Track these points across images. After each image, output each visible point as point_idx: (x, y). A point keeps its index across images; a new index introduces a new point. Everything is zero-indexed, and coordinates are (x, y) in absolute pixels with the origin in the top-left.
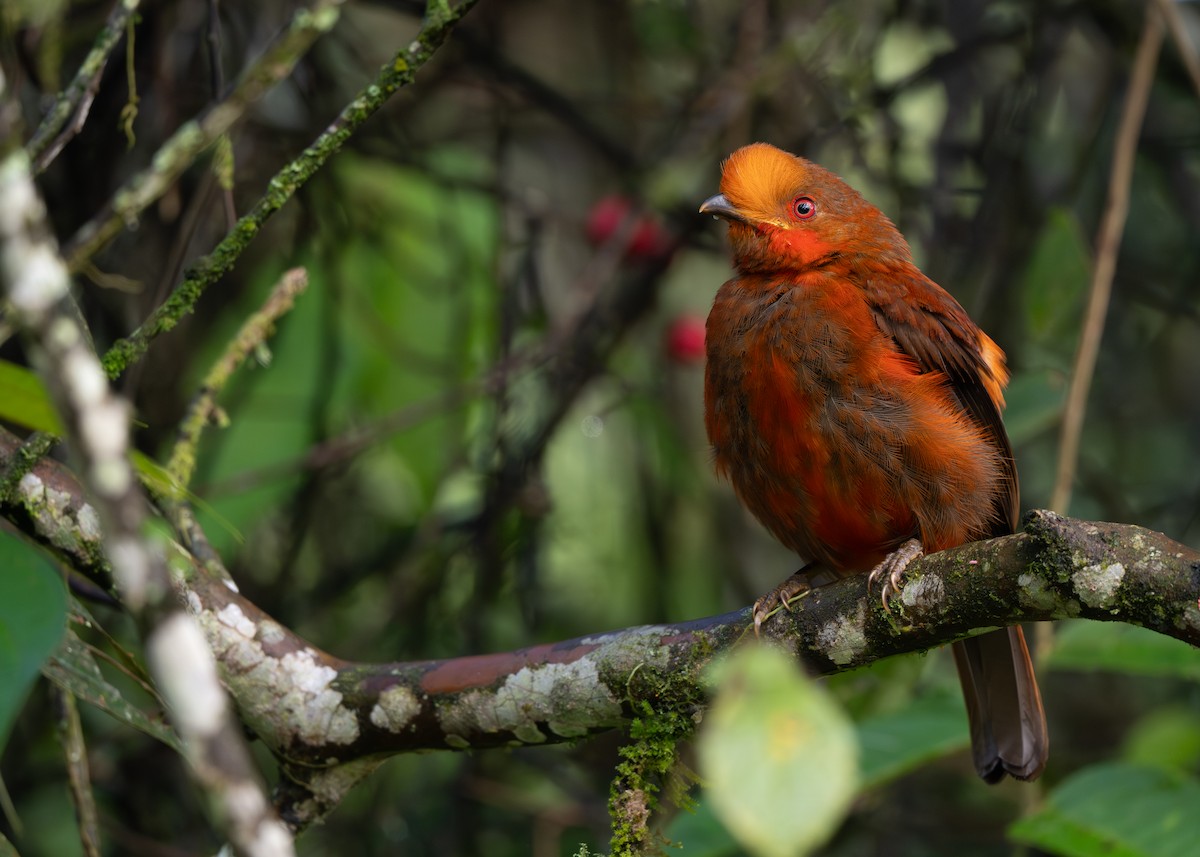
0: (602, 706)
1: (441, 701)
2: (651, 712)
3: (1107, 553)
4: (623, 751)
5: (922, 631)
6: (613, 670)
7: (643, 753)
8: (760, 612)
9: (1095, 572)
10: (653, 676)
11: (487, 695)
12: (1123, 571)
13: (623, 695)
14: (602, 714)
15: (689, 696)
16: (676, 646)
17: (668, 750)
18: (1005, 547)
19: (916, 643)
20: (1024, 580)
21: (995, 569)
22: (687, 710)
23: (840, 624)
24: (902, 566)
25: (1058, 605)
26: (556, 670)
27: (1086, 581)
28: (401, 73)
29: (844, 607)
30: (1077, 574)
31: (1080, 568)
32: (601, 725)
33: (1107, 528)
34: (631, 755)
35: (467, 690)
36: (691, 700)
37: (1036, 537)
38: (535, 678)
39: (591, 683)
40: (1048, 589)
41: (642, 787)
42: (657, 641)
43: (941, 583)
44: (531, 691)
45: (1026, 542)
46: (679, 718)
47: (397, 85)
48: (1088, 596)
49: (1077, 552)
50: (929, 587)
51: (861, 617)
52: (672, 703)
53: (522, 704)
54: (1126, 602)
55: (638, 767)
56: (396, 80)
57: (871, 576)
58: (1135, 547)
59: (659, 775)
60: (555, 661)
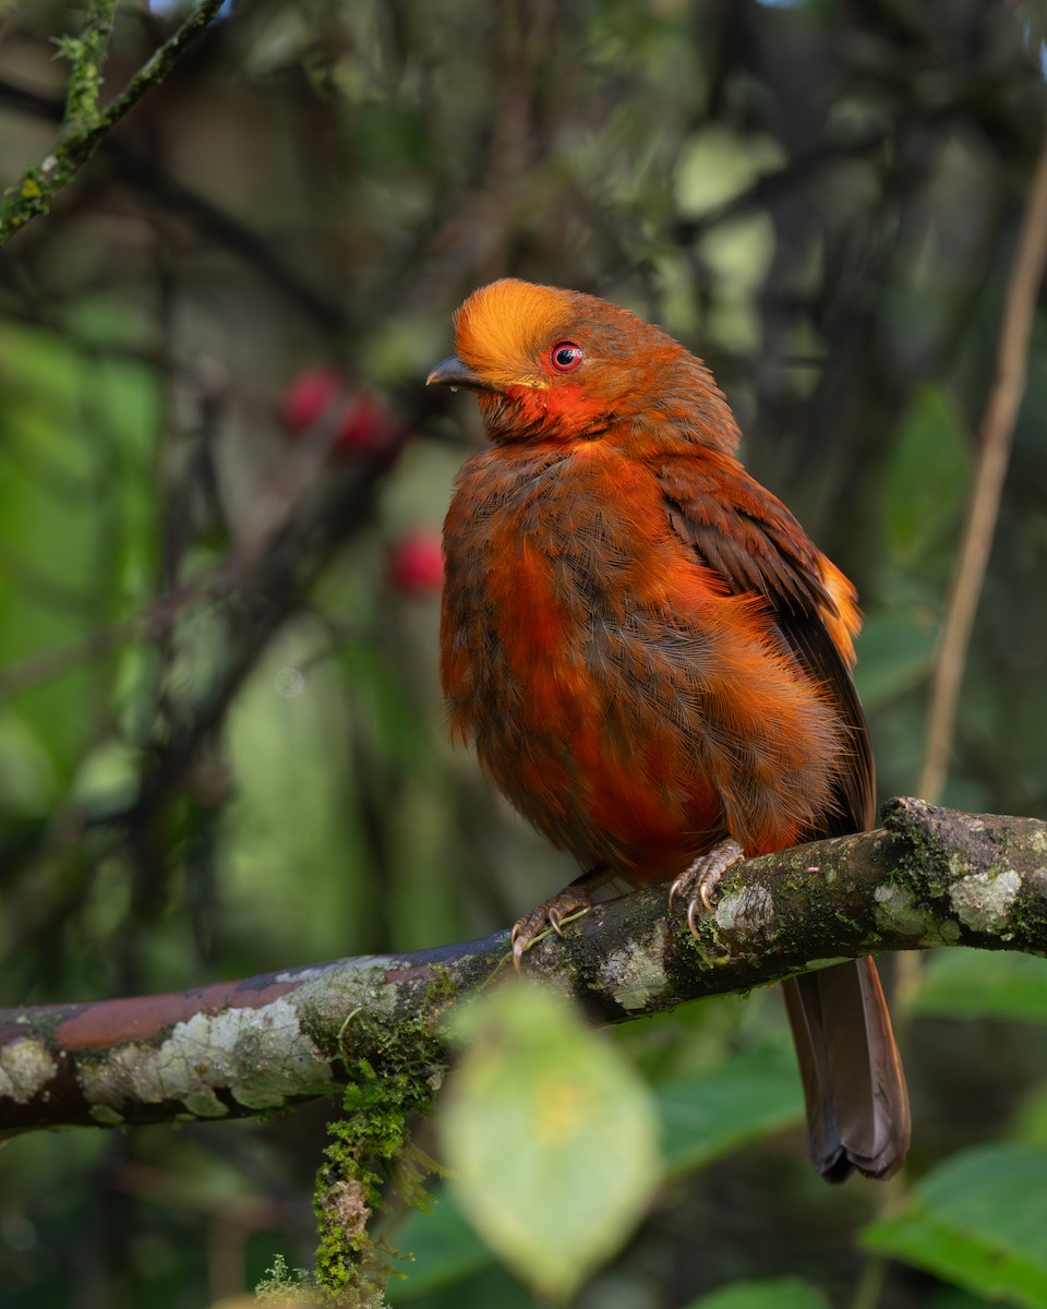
0: (305, 1066)
1: (85, 1060)
2: (371, 1075)
3: (997, 856)
4: (333, 1127)
5: (744, 963)
6: (320, 1018)
7: (360, 1130)
8: (520, 938)
9: (980, 884)
10: (375, 1026)
11: (147, 1051)
12: (1018, 882)
13: (333, 1051)
14: (304, 1077)
15: (424, 1053)
16: (406, 984)
17: (394, 1126)
18: (857, 849)
19: (735, 980)
20: (883, 894)
21: (843, 877)
22: (420, 1072)
23: (630, 954)
24: (716, 874)
25: (930, 928)
26: (241, 1017)
27: (969, 896)
28: (31, 199)
29: (636, 930)
30: (955, 885)
31: (960, 877)
32: (304, 1092)
33: (996, 822)
34: (344, 1134)
35: (121, 1045)
36: (427, 1058)
37: (899, 834)
38: (213, 1028)
39: (289, 1036)
40: (915, 906)
41: (359, 1177)
42: (380, 977)
43: (769, 897)
44: (207, 1046)
45: (885, 841)
46: (410, 1082)
47: (26, 217)
48: (971, 916)
49: (956, 856)
50: (752, 903)
51: (659, 944)
52: (401, 1062)
53: (194, 1063)
54: (1023, 924)
55: (354, 1150)
56: (23, 210)
57: (674, 888)
58: (1034, 848)
59: (383, 1160)
60: (241, 1006)
